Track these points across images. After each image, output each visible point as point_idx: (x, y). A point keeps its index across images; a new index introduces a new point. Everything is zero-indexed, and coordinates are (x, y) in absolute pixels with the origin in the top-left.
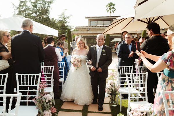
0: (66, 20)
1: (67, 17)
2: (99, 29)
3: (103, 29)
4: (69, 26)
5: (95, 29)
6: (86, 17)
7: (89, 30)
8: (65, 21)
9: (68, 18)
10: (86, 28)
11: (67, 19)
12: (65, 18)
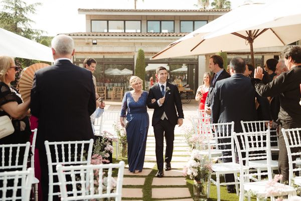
0: (25, 15)
1: (28, 5)
2: (116, 41)
3: (126, 41)
4: (34, 31)
5: (106, 41)
6: (79, 10)
7: (96, 44)
8: (23, 16)
9: (31, 8)
10: (85, 37)
11: (29, 12)
12: (21, 9)
